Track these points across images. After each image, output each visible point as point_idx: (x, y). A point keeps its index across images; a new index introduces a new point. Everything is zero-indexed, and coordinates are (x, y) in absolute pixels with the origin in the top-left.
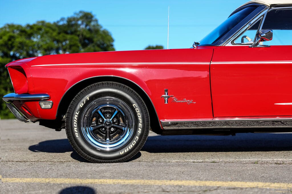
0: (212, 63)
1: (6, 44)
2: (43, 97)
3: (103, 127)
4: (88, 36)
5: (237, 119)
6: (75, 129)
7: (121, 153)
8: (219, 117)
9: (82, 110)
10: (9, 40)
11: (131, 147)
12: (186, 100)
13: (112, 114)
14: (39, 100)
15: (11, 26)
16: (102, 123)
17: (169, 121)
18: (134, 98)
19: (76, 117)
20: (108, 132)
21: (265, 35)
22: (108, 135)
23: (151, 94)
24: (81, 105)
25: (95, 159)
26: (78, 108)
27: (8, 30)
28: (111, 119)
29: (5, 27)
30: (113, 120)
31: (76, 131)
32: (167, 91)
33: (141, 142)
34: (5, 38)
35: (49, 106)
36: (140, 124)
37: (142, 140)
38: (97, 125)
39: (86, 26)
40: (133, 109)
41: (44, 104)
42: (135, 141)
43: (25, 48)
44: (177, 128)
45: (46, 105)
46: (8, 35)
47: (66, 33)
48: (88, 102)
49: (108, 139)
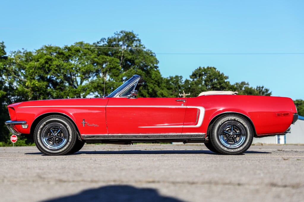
0: (107, 106)
1: (42, 67)
2: (23, 122)
3: (52, 138)
4: (129, 57)
5: (120, 134)
6: (38, 138)
7: (61, 151)
8: (111, 133)
9: (42, 129)
10: (46, 63)
11: (65, 148)
12: (93, 125)
13: (57, 131)
14: (21, 124)
15: (49, 48)
16: (52, 136)
17: (86, 135)
18: (68, 123)
19: (39, 132)
20: (55, 141)
21: (134, 92)
22: (55, 142)
23: (76, 121)
24: (41, 127)
25: (48, 154)
26: (40, 128)
27: (45, 52)
28: (56, 134)
29: (42, 49)
30: (57, 134)
31: (38, 139)
32: (84, 120)
33: (71, 145)
34: (42, 61)
35: (26, 127)
36: (70, 136)
37: (71, 144)
38: (50, 136)
39: (128, 46)
40: (67, 129)
41: (24, 126)
42: (67, 145)
43: (62, 71)
44: (94, 139)
45: (25, 127)
46: (45, 57)
47: (107, 54)
48: (45, 125)
49: (55, 144)
